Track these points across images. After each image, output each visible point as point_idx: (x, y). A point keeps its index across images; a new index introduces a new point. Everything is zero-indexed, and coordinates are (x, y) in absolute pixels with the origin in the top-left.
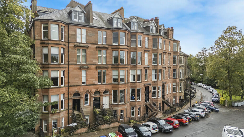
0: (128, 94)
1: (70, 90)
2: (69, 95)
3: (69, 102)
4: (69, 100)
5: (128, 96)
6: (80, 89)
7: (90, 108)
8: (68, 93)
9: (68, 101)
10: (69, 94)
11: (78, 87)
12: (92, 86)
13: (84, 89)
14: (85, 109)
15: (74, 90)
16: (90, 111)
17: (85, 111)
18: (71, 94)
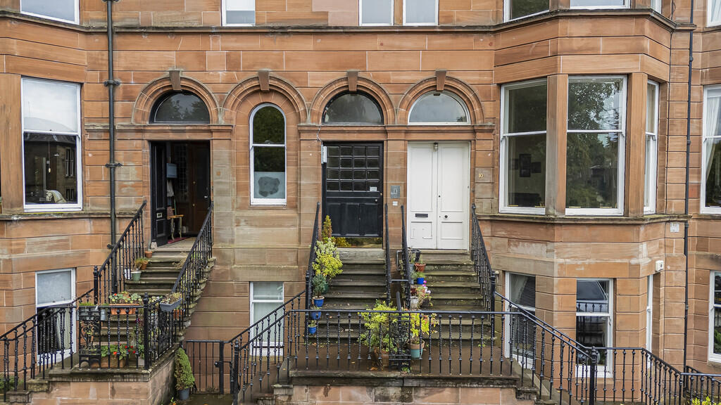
0: (677, 143)
1: (123, 60)
2: (119, 106)
3: (120, 157)
4: (118, 144)
5: (677, 161)
6: (201, 56)
7: (295, 229)
8: (111, 85)
9: (106, 145)
10: (119, 92)
11: (184, 42)
12: (309, 43)
13: (232, 64)
14: (245, 230)
15: (152, 66)
16: (291, 250)
17: (253, 243)
18: (129, 97)
